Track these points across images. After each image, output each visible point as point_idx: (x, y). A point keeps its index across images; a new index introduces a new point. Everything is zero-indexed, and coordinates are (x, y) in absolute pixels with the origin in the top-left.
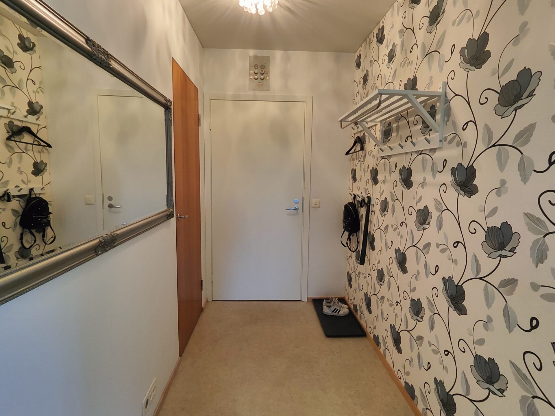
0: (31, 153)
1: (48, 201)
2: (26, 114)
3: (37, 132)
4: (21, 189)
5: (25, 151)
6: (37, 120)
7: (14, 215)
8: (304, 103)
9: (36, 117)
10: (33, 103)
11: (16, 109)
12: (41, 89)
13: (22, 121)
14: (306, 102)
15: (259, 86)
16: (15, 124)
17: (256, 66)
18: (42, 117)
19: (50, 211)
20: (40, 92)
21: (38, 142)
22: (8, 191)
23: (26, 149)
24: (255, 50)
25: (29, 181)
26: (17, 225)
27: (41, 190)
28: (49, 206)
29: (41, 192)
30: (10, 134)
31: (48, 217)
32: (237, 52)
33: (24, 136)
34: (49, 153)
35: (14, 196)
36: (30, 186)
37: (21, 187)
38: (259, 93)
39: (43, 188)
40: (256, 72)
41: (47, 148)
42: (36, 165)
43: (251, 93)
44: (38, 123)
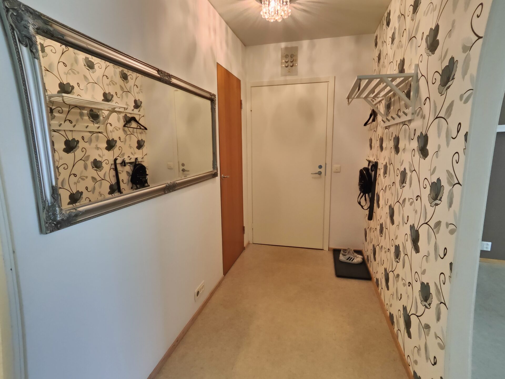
0: (135, 134)
1: (146, 167)
2: (133, 108)
3: (139, 120)
4: (131, 158)
5: (133, 134)
6: (139, 111)
7: (128, 175)
8: (328, 82)
9: (138, 110)
10: (137, 101)
11: (128, 106)
12: (141, 91)
13: (130, 113)
14: (329, 82)
15: (289, 72)
16: (128, 116)
17: (286, 56)
18: (142, 109)
19: (147, 173)
20: (141, 93)
21: (140, 126)
22: (125, 160)
23: (133, 132)
24: (286, 43)
25: (135, 153)
26: (129, 182)
27: (142, 159)
28: (146, 170)
29: (142, 160)
30: (125, 123)
31: (146, 177)
32: (272, 46)
33: (132, 124)
34: (146, 134)
35: (127, 163)
36: (136, 157)
37: (131, 157)
38: (289, 78)
39: (143, 157)
40: (287, 61)
41: (145, 130)
42: (139, 142)
43: (282, 79)
44: (140, 114)
